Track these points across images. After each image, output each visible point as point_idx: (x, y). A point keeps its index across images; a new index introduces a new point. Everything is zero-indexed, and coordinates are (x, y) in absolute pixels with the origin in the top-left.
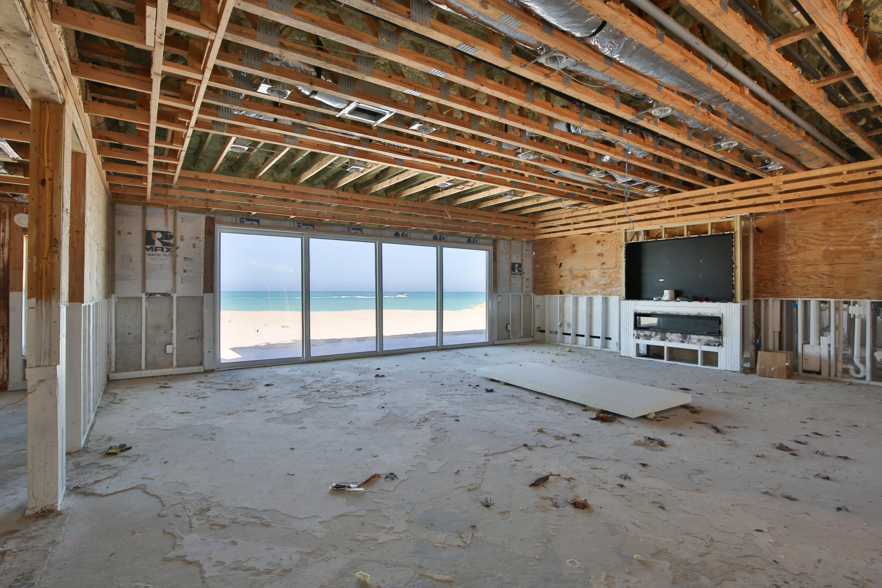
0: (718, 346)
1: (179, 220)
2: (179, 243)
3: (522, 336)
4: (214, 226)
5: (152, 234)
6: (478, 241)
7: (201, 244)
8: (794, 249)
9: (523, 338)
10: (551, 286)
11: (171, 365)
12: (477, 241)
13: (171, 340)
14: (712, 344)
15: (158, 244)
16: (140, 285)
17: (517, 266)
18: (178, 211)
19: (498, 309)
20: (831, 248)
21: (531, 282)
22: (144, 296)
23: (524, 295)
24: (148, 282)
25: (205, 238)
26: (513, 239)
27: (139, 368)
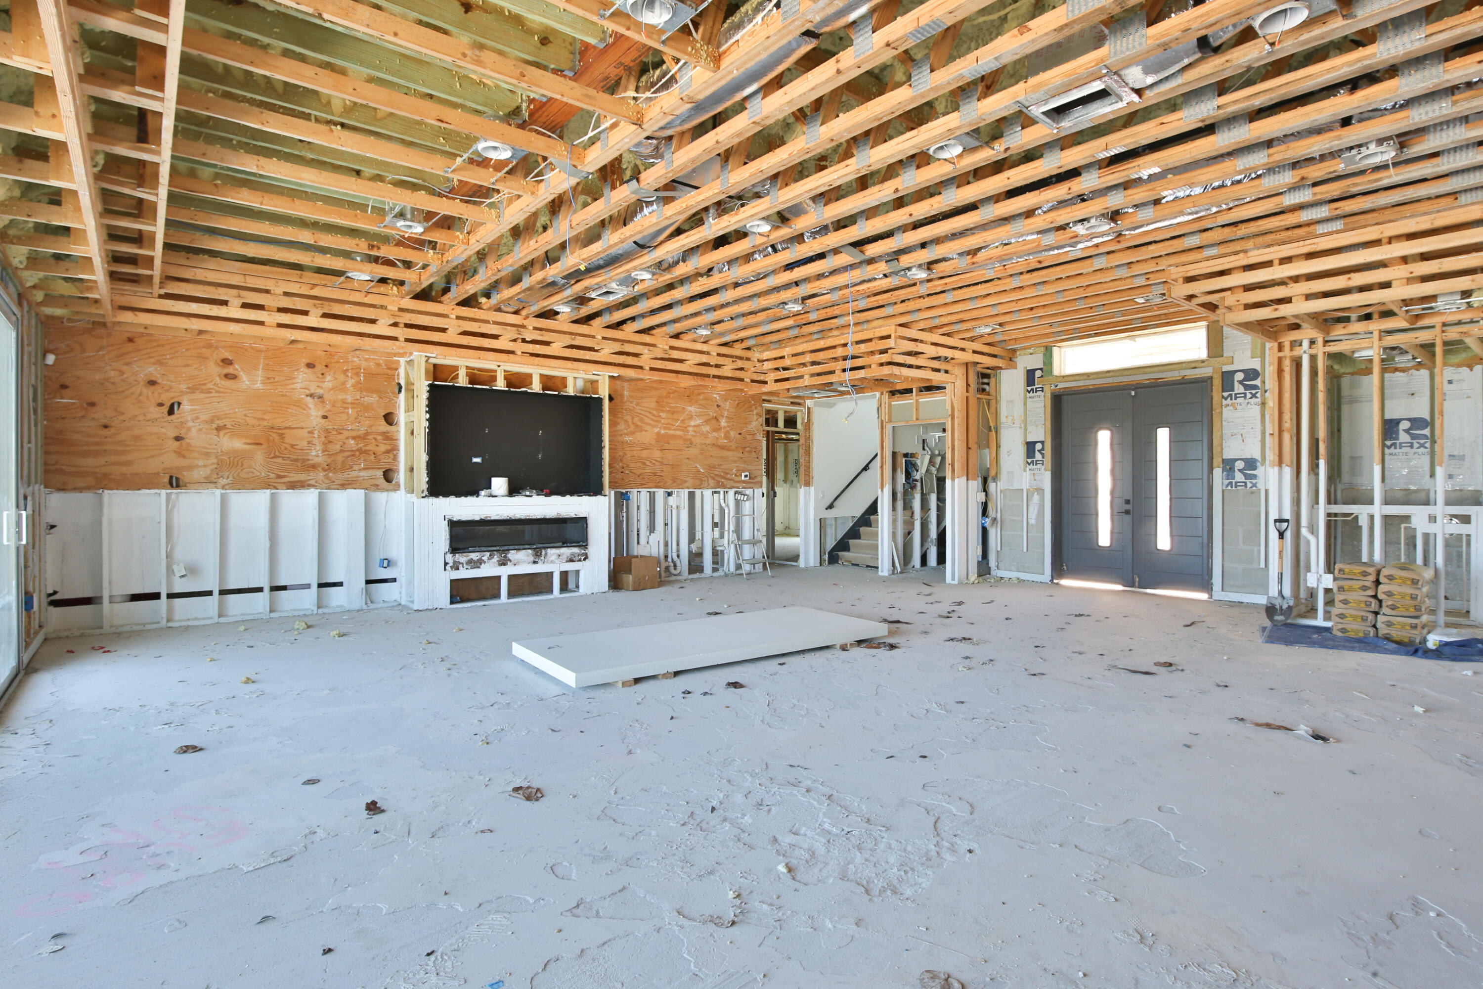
0: (585, 559)
8: (632, 429)
14: (577, 558)
20: (663, 432)
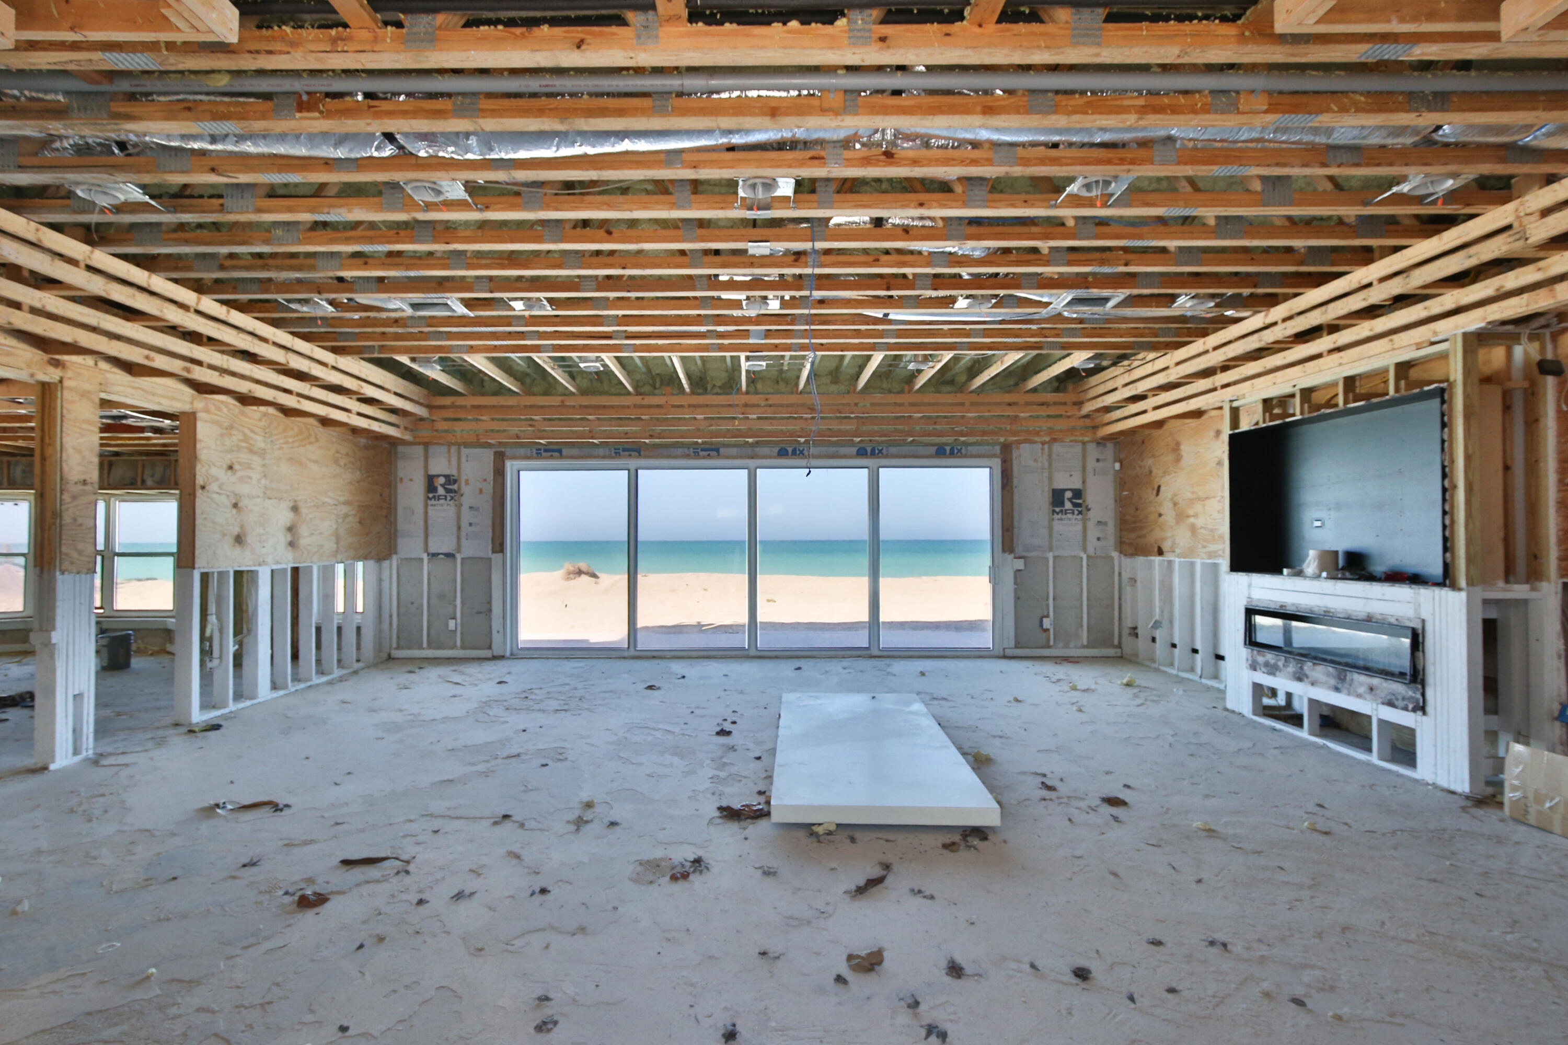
0: (1414, 710)
1: (463, 459)
2: (465, 489)
3: (1085, 643)
4: (504, 462)
5: (435, 479)
6: (963, 451)
7: (489, 488)
9: (1084, 647)
10: (1144, 536)
11: (454, 647)
12: (959, 451)
13: (455, 613)
14: (1401, 703)
15: (441, 491)
16: (422, 544)
17: (1068, 494)
18: (462, 448)
19: (1016, 583)
21: (1111, 529)
22: (425, 556)
23: (1089, 557)
24: (431, 540)
25: (494, 480)
26: (1054, 440)
27: (420, 647)
